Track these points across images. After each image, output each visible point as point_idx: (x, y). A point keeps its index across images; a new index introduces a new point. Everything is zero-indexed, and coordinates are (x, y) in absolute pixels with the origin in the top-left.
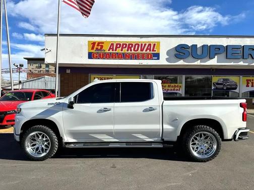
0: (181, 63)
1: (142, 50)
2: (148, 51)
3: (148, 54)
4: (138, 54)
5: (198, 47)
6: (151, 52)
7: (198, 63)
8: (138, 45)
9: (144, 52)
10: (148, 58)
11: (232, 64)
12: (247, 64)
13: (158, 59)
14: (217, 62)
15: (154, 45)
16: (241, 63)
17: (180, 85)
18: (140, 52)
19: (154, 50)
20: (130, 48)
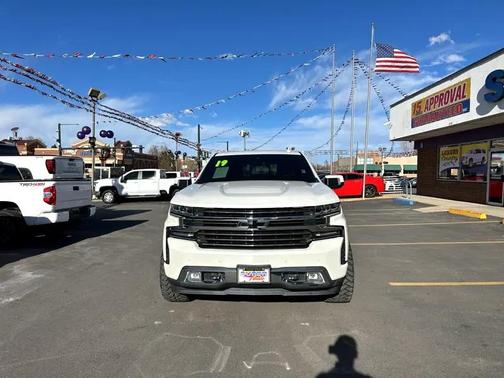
1: (451, 100)
2: (458, 100)
3: (458, 105)
4: (448, 109)
6: (461, 101)
8: (449, 92)
9: (454, 102)
10: (458, 112)
15: (464, 86)
18: (450, 104)
19: (464, 97)
20: (441, 100)
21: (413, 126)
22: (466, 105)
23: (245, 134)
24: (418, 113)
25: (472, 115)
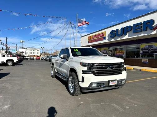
3: (102, 38)
8: (99, 35)
12: (146, 35)
15: (104, 33)
17: (124, 51)
18: (100, 37)
19: (104, 36)
20: (97, 37)
21: (89, 43)
22: (105, 38)
23: (22, 42)
24: (90, 39)
25: (106, 41)
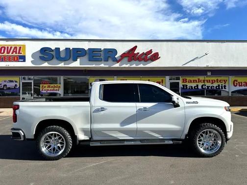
0: (46, 65)
1: (8, 53)
2: (14, 54)
3: (14, 57)
4: (5, 57)
5: (61, 50)
6: (17, 54)
7: (62, 65)
8: (5, 48)
9: (10, 54)
10: (14, 61)
11: (94, 66)
12: (107, 66)
13: (24, 61)
14: (80, 65)
15: (20, 48)
16: (102, 65)
17: (60, 85)
